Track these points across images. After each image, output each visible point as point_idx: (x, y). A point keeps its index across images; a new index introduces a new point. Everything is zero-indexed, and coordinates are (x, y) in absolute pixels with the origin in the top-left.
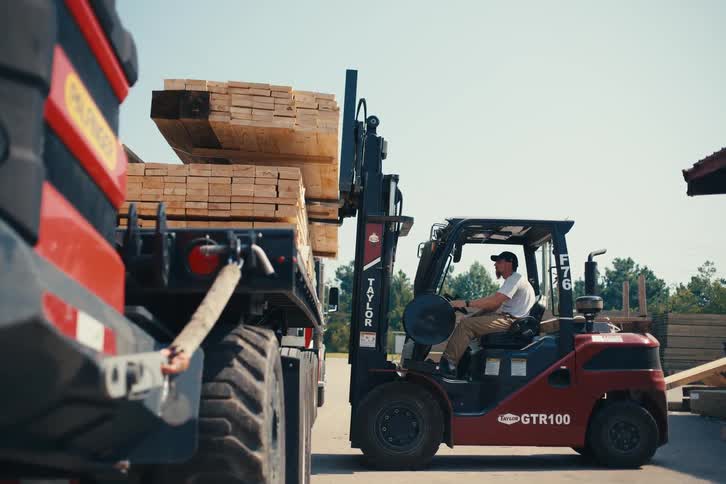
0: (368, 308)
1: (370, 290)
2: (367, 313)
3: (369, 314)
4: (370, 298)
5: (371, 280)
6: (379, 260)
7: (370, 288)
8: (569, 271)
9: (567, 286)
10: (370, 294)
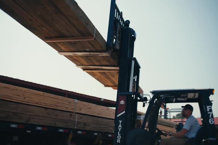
0: (119, 134)
1: (120, 126)
2: (118, 136)
3: (119, 137)
4: (120, 129)
5: (120, 121)
6: (124, 112)
7: (120, 125)
8: (212, 114)
9: (212, 122)
10: (120, 128)
